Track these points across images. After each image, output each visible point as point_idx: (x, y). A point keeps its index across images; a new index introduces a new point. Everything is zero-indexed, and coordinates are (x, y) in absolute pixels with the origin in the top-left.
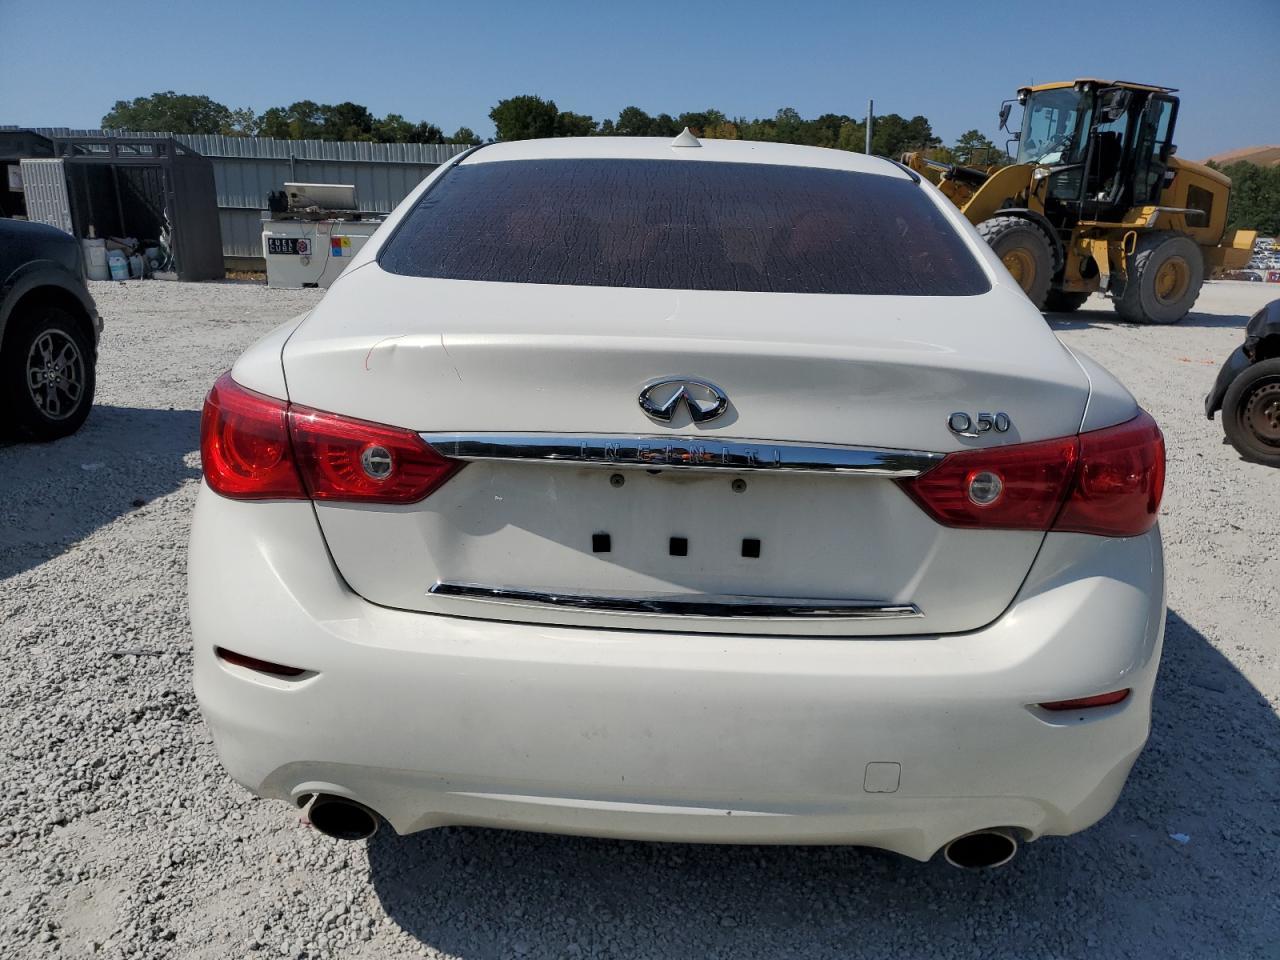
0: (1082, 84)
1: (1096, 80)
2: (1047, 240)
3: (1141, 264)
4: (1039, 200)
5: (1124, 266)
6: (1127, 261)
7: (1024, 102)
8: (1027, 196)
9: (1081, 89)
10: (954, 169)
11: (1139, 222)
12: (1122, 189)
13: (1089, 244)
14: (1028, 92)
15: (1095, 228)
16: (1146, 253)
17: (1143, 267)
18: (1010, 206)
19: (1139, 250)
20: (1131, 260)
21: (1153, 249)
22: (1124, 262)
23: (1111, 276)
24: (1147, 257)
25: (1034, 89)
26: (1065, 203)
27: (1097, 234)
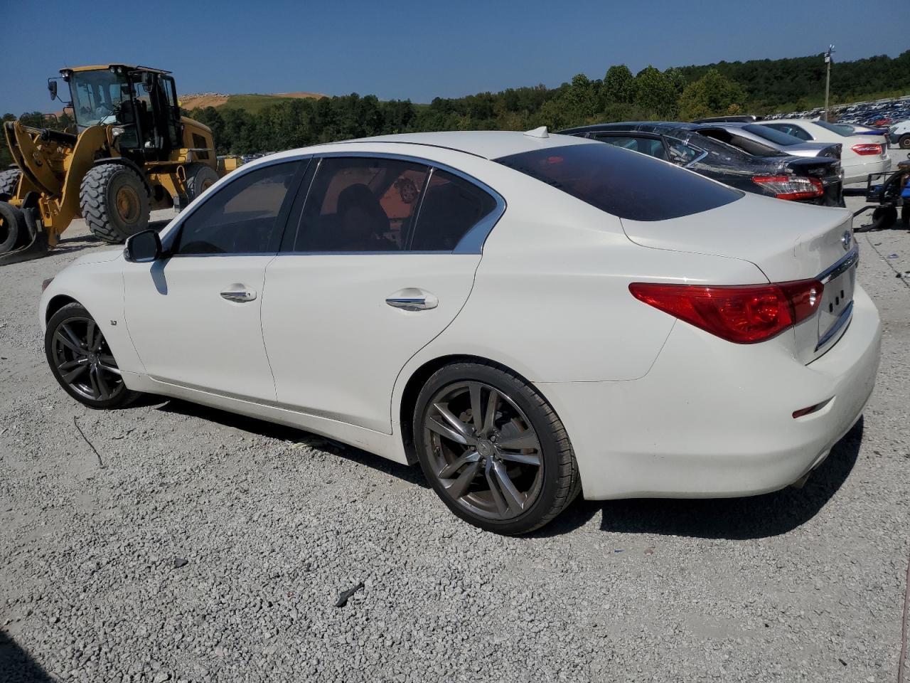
0: (116, 67)
1: (125, 65)
2: (138, 178)
3: (192, 187)
4: (117, 150)
5: (183, 189)
6: (184, 186)
7: (67, 79)
8: (107, 147)
9: (116, 72)
10: (47, 131)
11: (181, 159)
12: (162, 138)
13: (156, 177)
14: (70, 72)
15: (158, 166)
16: (192, 179)
17: (193, 188)
18: (101, 157)
19: (188, 178)
20: (185, 184)
21: (195, 176)
22: (182, 186)
23: (180, 196)
24: (193, 182)
25: (74, 70)
26: (132, 151)
27: (159, 170)
